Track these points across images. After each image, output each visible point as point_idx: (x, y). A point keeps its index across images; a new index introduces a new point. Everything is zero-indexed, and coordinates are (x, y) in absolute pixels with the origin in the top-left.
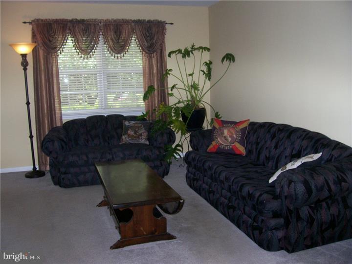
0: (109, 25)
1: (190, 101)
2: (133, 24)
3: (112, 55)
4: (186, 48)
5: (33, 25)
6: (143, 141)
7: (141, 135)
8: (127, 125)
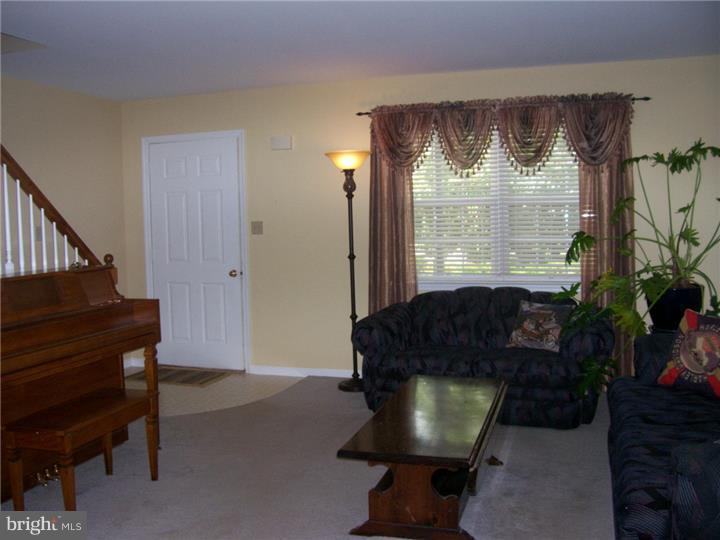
0: (510, 109)
1: (668, 267)
2: (560, 105)
3: (516, 169)
4: (673, 152)
5: (373, 118)
6: (551, 344)
7: (547, 332)
8: (525, 310)
